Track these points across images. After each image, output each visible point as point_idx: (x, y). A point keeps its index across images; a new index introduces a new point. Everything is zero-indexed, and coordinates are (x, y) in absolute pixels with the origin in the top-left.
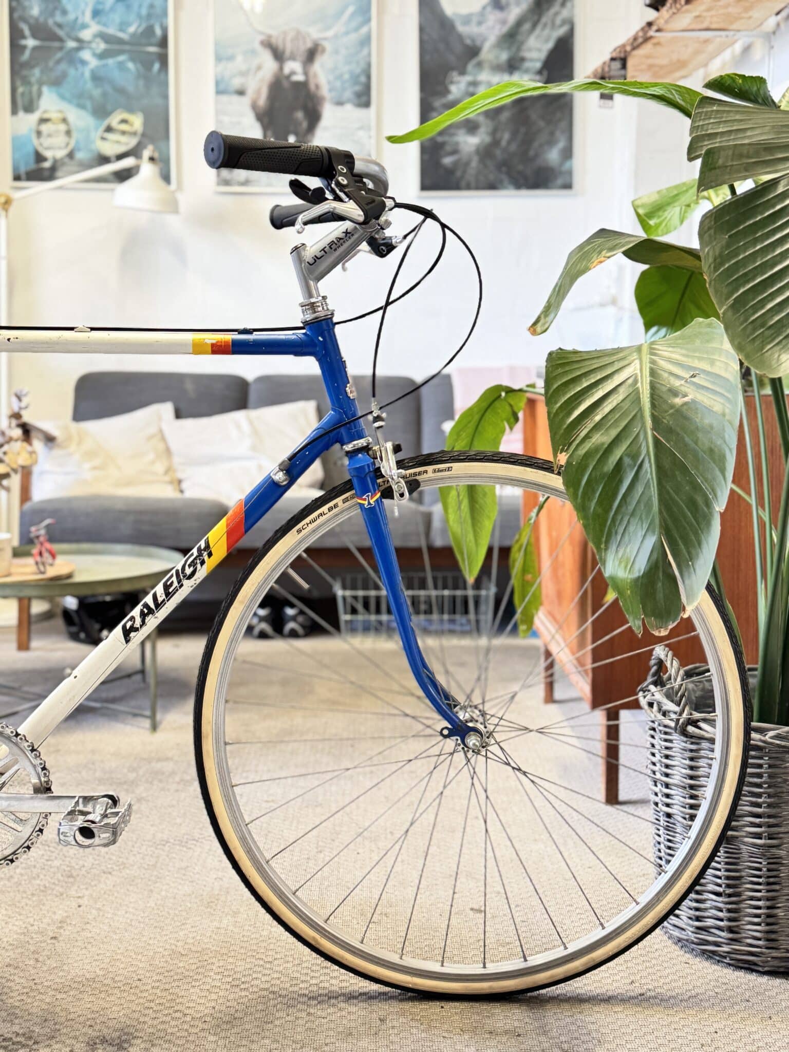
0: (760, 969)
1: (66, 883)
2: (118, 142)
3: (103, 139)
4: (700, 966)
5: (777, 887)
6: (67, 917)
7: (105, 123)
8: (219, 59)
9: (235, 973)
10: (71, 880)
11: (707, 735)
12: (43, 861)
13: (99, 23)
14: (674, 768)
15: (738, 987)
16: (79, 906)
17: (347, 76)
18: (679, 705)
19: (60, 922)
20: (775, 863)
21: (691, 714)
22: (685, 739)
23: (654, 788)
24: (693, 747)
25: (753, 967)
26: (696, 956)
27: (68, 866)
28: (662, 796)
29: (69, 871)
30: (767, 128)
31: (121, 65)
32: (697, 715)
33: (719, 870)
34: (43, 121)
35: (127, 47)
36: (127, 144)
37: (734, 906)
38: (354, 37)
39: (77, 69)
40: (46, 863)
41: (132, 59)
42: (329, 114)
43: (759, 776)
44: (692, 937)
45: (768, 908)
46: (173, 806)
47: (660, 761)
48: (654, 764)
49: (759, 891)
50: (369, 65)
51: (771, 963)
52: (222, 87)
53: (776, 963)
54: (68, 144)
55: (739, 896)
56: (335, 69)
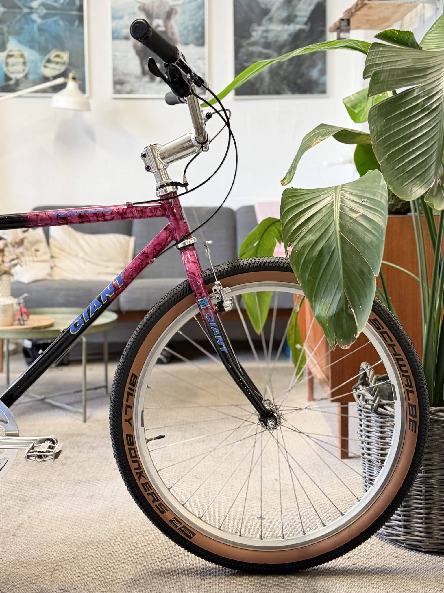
0: (423, 550)
1: (22, 504)
2: (54, 69)
3: (45, 67)
4: (389, 549)
5: (431, 501)
6: (22, 523)
7: (47, 57)
8: (114, 18)
9: (118, 554)
10: (25, 503)
11: (389, 413)
12: (9, 492)
14: (372, 433)
15: (410, 560)
16: (29, 517)
17: (190, 28)
18: (373, 396)
19: (18, 526)
20: (429, 487)
21: (380, 401)
22: (377, 416)
23: (362, 445)
24: (382, 420)
25: (418, 549)
26: (387, 543)
27: (23, 495)
28: (366, 449)
29: (24, 498)
30: (410, 60)
31: (56, 22)
32: (384, 402)
34: (10, 56)
35: (59, 12)
36: (59, 70)
37: (407, 513)
38: (194, 4)
39: (29, 25)
40: (10, 493)
41: (62, 19)
44: (384, 531)
45: (427, 514)
46: (86, 461)
47: (364, 429)
48: (362, 431)
49: (421, 504)
50: (203, 21)
51: (429, 547)
52: (116, 35)
53: (432, 546)
54: (24, 70)
55: (410, 507)
56: (183, 23)
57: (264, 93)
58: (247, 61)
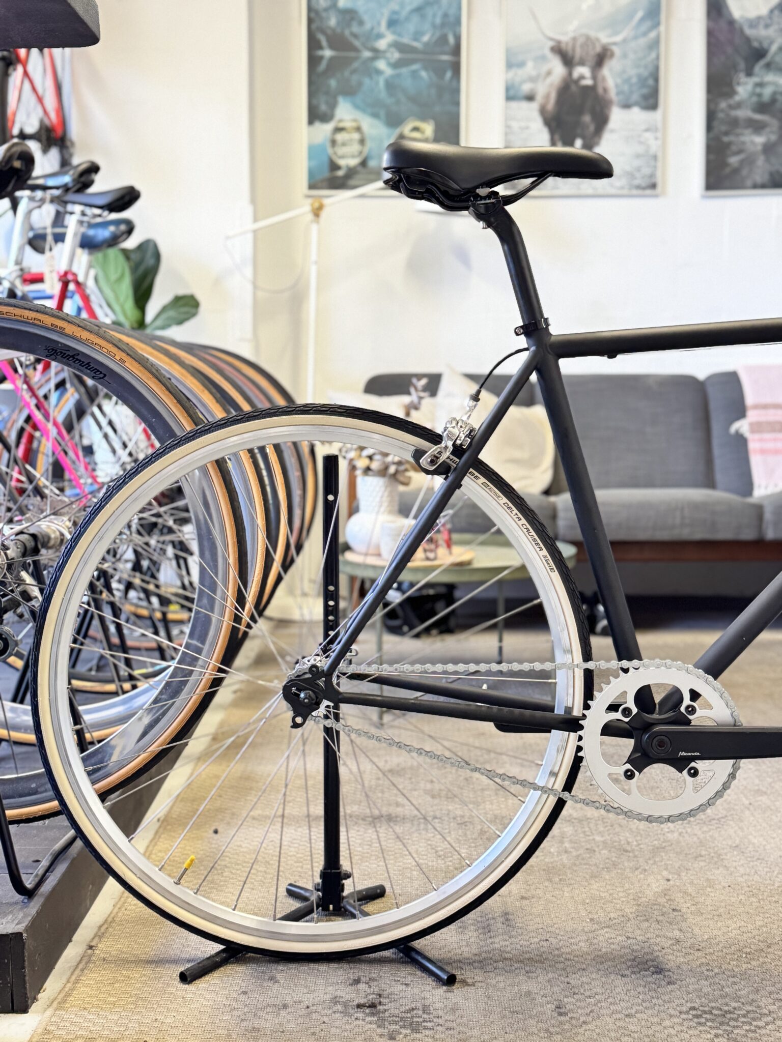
6: (666, 890)
8: (510, 65)
13: (394, 33)
17: (634, 80)
34: (338, 130)
35: (421, 56)
38: (643, 41)
39: (371, 78)
41: (425, 68)
42: (617, 117)
50: (657, 69)
52: (512, 93)
54: (361, 153)
56: (624, 72)
57: (755, 186)
58: (726, 134)
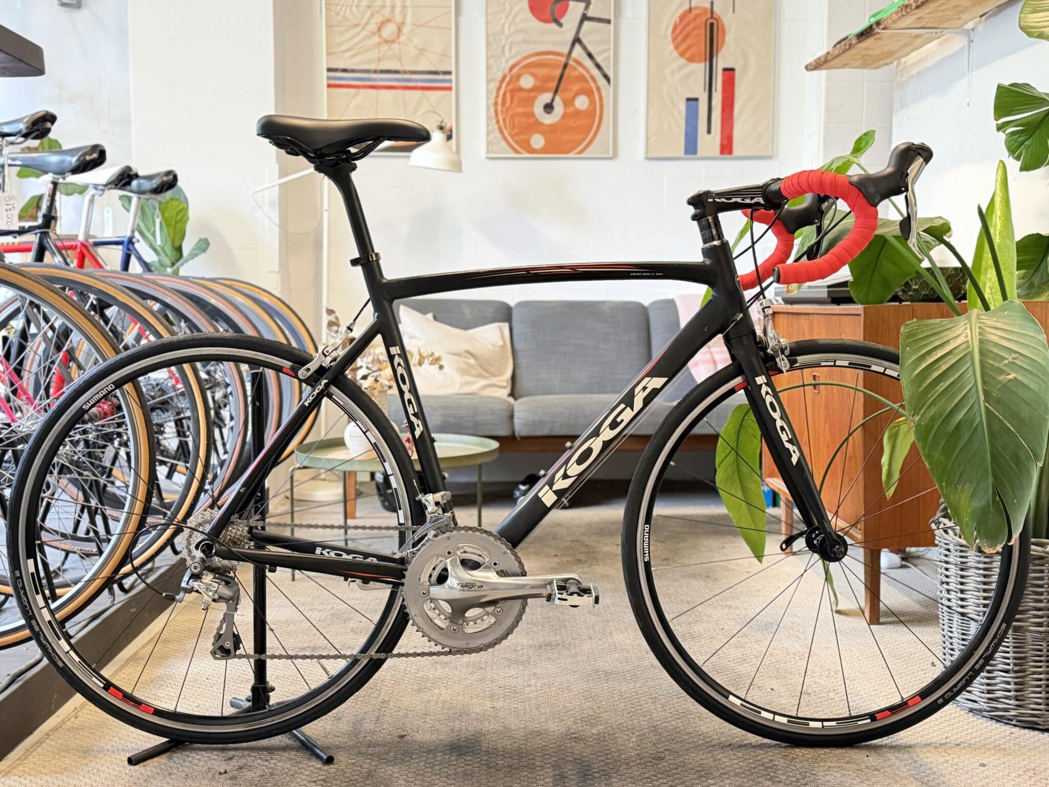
14: (968, 578)
22: (980, 554)
24: (987, 560)
33: (1008, 652)
37: (1020, 680)
43: (1042, 579)
44: (985, 706)
48: (947, 576)
49: (1040, 667)
55: (1024, 672)
